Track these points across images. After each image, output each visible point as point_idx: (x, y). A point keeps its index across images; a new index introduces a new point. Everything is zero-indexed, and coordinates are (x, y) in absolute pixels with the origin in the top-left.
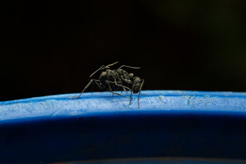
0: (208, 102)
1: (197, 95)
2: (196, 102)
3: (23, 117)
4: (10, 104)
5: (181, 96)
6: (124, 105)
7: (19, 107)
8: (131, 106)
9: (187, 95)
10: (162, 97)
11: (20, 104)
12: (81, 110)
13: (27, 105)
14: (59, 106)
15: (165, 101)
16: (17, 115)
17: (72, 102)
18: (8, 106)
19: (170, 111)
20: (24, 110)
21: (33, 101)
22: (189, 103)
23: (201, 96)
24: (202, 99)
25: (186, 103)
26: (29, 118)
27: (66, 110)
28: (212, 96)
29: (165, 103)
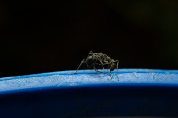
0: (168, 77)
1: (160, 73)
2: (160, 78)
3: (36, 87)
4: (27, 77)
5: (148, 73)
6: (108, 79)
7: (34, 80)
8: (112, 80)
9: (153, 72)
10: (135, 73)
11: (34, 78)
12: (78, 82)
13: (39, 78)
14: (62, 79)
15: (137, 76)
16: (32, 85)
17: (71, 76)
18: (26, 79)
19: (141, 83)
20: (37, 82)
21: (44, 76)
22: (154, 78)
23: (163, 73)
24: (163, 75)
25: (152, 78)
26: (40, 88)
27: (67, 82)
28: (171, 73)
29: (137, 78)
